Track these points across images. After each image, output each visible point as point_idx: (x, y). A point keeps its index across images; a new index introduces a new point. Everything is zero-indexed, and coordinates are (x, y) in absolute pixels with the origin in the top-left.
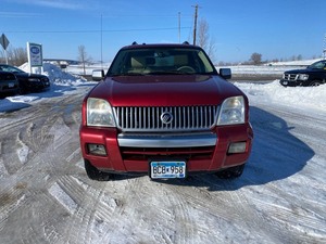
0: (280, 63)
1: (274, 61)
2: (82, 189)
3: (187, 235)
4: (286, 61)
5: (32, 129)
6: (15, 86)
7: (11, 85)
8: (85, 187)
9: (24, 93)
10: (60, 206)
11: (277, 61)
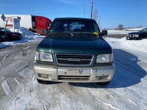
0: (131, 29)
1: (129, 28)
2: (17, 84)
3: (54, 106)
4: (135, 28)
5: (7, 57)
6: (5, 37)
7: (3, 37)
8: (18, 83)
9: (10, 40)
10: (4, 91)
11: (130, 28)
